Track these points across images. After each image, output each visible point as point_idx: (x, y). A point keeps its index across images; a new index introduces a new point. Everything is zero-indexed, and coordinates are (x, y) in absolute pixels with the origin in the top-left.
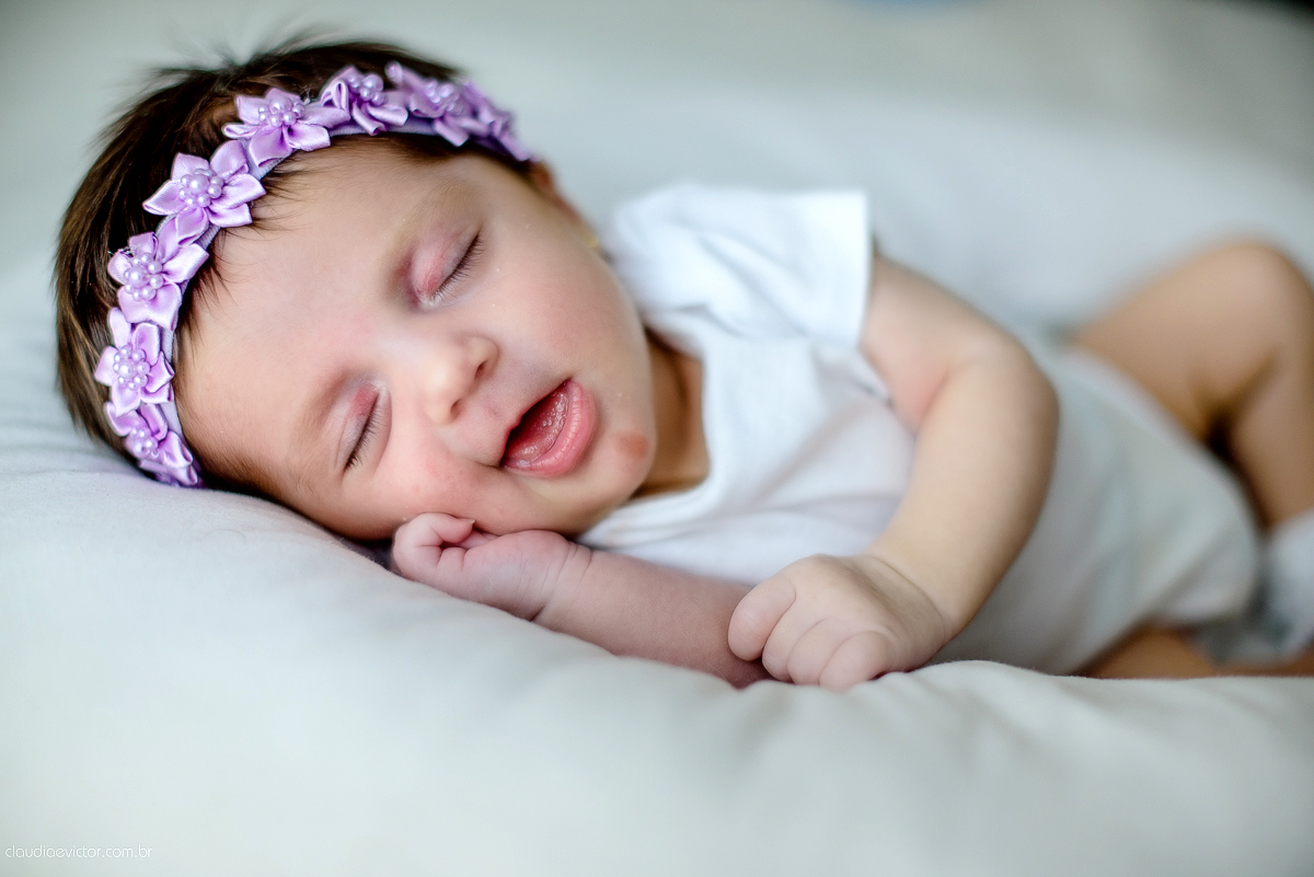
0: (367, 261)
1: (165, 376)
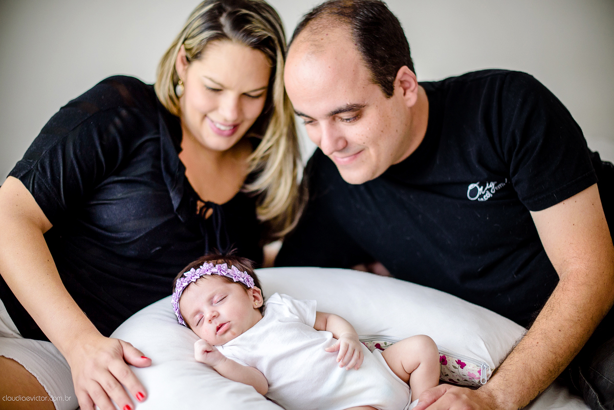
0: (207, 295)
1: (177, 300)
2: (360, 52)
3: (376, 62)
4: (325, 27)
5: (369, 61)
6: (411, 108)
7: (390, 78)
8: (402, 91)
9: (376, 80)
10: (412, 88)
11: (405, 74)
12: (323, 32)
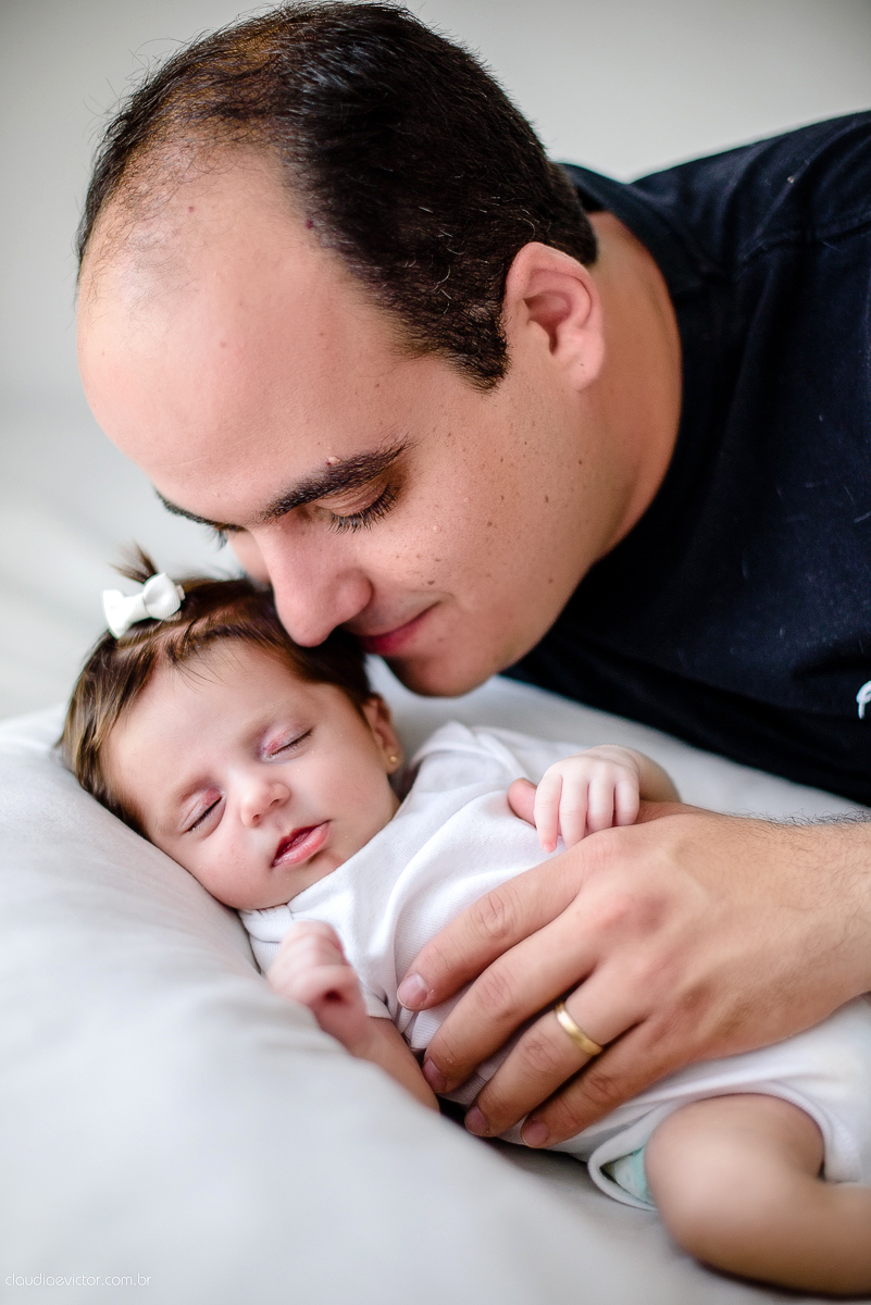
2: (330, 253)
3: (405, 272)
4: (177, 180)
5: (373, 280)
6: (592, 389)
7: (478, 311)
8: (538, 334)
9: (421, 342)
10: (579, 313)
11: (535, 273)
12: (174, 202)
